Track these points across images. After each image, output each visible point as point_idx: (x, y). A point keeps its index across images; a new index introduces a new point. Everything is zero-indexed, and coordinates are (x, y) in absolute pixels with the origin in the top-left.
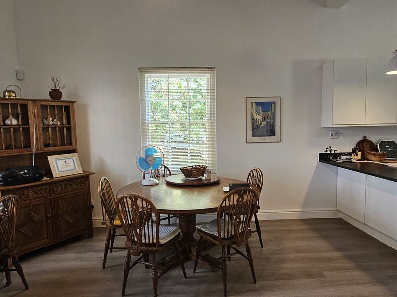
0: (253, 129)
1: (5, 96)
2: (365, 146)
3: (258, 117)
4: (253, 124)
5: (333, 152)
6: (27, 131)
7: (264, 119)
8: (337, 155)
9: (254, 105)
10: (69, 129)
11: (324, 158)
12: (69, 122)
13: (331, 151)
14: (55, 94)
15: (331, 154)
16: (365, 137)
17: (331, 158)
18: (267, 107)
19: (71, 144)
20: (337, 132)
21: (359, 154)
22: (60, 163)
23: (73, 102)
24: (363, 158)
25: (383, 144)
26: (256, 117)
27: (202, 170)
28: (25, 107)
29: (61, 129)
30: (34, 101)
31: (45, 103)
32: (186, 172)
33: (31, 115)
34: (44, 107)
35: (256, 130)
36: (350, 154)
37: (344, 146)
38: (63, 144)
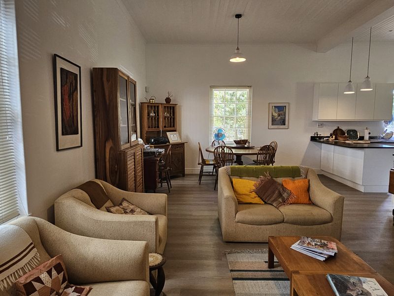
0: (273, 121)
1: (150, 101)
2: (338, 133)
3: (276, 115)
4: (272, 118)
5: (319, 136)
6: (158, 118)
7: (279, 115)
8: (321, 138)
9: (274, 107)
10: (174, 119)
11: (313, 139)
12: (174, 115)
13: (317, 135)
14: (168, 100)
15: (317, 137)
16: (338, 127)
17: (317, 139)
18: (281, 109)
19: (174, 126)
20: (322, 124)
21: (334, 136)
22: (172, 136)
23: (176, 105)
24: (336, 139)
25: (349, 131)
26: (274, 114)
27: (245, 142)
28: (158, 107)
29: (171, 118)
30: (161, 104)
31: (165, 105)
32: (236, 142)
33: (160, 111)
34: (165, 107)
35: (274, 121)
36: (329, 137)
37: (325, 132)
38: (171, 127)
